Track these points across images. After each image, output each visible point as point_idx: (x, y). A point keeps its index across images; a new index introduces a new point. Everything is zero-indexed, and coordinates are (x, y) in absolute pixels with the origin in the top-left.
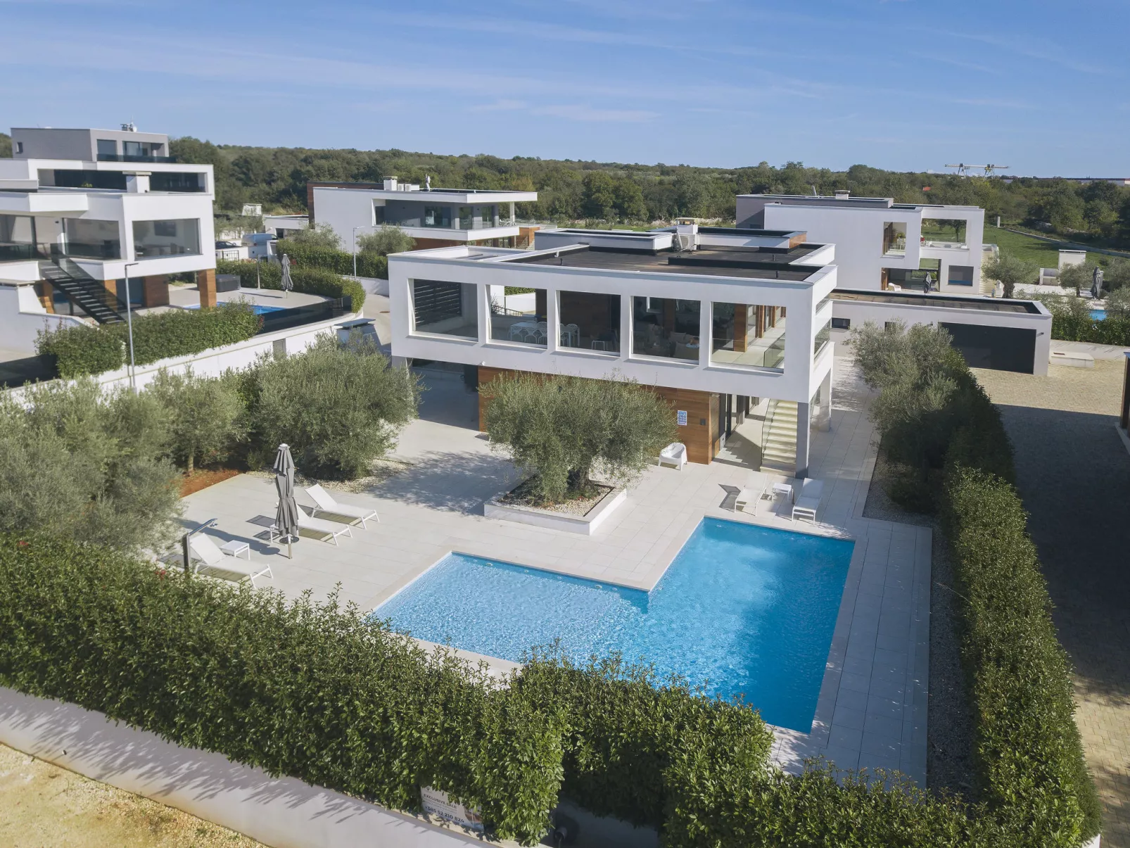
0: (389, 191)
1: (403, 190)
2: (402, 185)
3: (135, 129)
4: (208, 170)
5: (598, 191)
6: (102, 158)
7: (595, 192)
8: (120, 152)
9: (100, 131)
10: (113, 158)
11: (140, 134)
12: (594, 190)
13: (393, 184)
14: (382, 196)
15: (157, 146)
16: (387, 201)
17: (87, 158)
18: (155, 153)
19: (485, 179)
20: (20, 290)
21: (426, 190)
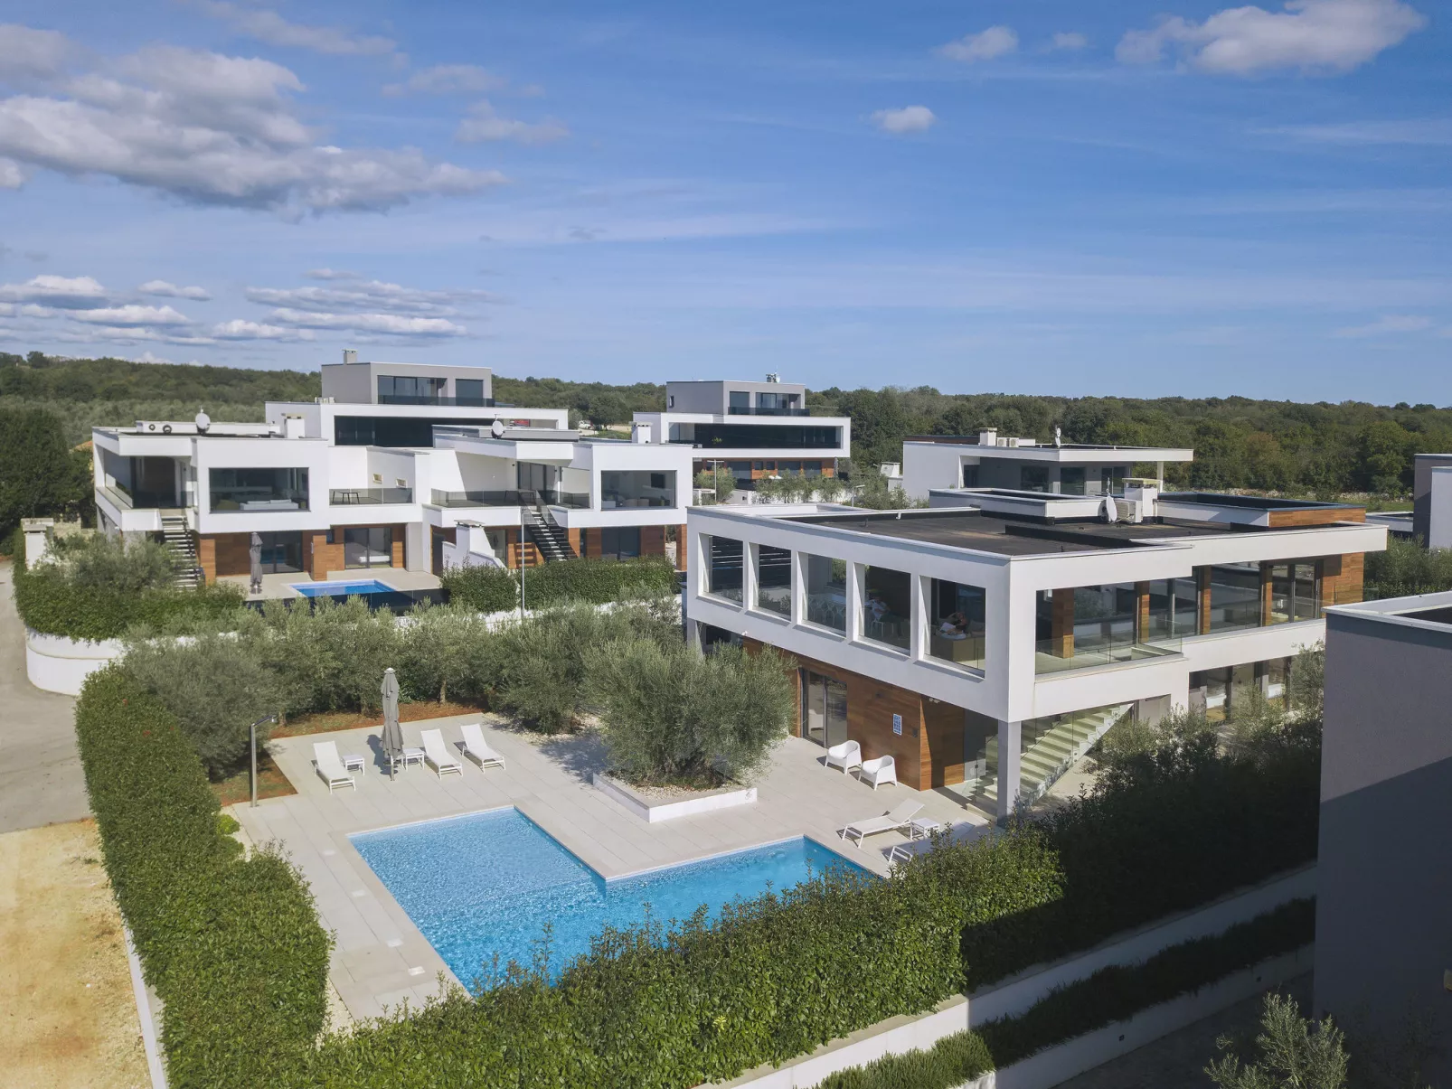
0: (985, 447)
1: (1005, 445)
2: (1005, 439)
3: (778, 380)
4: (845, 424)
5: (1380, 450)
6: (733, 411)
7: (1374, 453)
8: (753, 404)
9: (733, 383)
10: (745, 411)
11: (782, 386)
12: (1372, 449)
13: (991, 438)
14: (974, 452)
15: (794, 397)
16: (982, 459)
17: (719, 412)
18: (792, 405)
19: (1224, 434)
20: (472, 530)
21: (1055, 446)
